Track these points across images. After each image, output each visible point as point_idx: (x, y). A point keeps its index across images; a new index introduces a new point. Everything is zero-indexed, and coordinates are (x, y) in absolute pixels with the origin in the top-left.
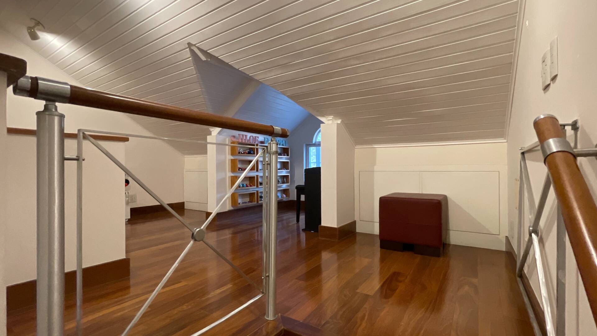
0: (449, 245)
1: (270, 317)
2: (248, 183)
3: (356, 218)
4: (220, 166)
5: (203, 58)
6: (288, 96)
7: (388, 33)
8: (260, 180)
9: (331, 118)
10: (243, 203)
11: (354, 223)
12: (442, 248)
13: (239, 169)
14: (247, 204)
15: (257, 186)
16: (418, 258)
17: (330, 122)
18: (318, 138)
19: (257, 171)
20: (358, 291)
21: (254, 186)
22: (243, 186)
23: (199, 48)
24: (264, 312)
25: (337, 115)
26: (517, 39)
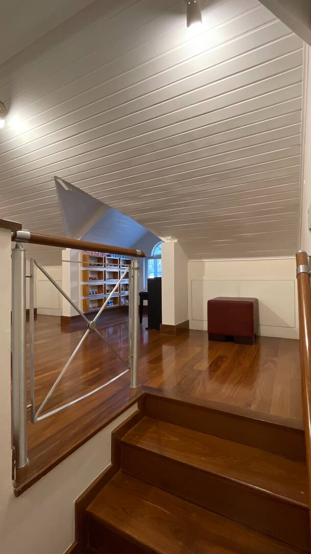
0: (260, 336)
1: (134, 386)
2: (97, 290)
3: (189, 318)
4: (73, 276)
5: (66, 188)
6: (135, 220)
7: (215, 179)
8: (107, 288)
9: (169, 238)
10: (93, 308)
11: (188, 321)
12: (254, 339)
13: (90, 278)
14: (96, 309)
15: (105, 293)
16: (237, 346)
17: (169, 241)
18: (156, 251)
19: (105, 280)
20: (194, 368)
21: (102, 293)
22: (93, 294)
23: (63, 181)
24: (129, 383)
25: (174, 236)
26: (301, 188)
